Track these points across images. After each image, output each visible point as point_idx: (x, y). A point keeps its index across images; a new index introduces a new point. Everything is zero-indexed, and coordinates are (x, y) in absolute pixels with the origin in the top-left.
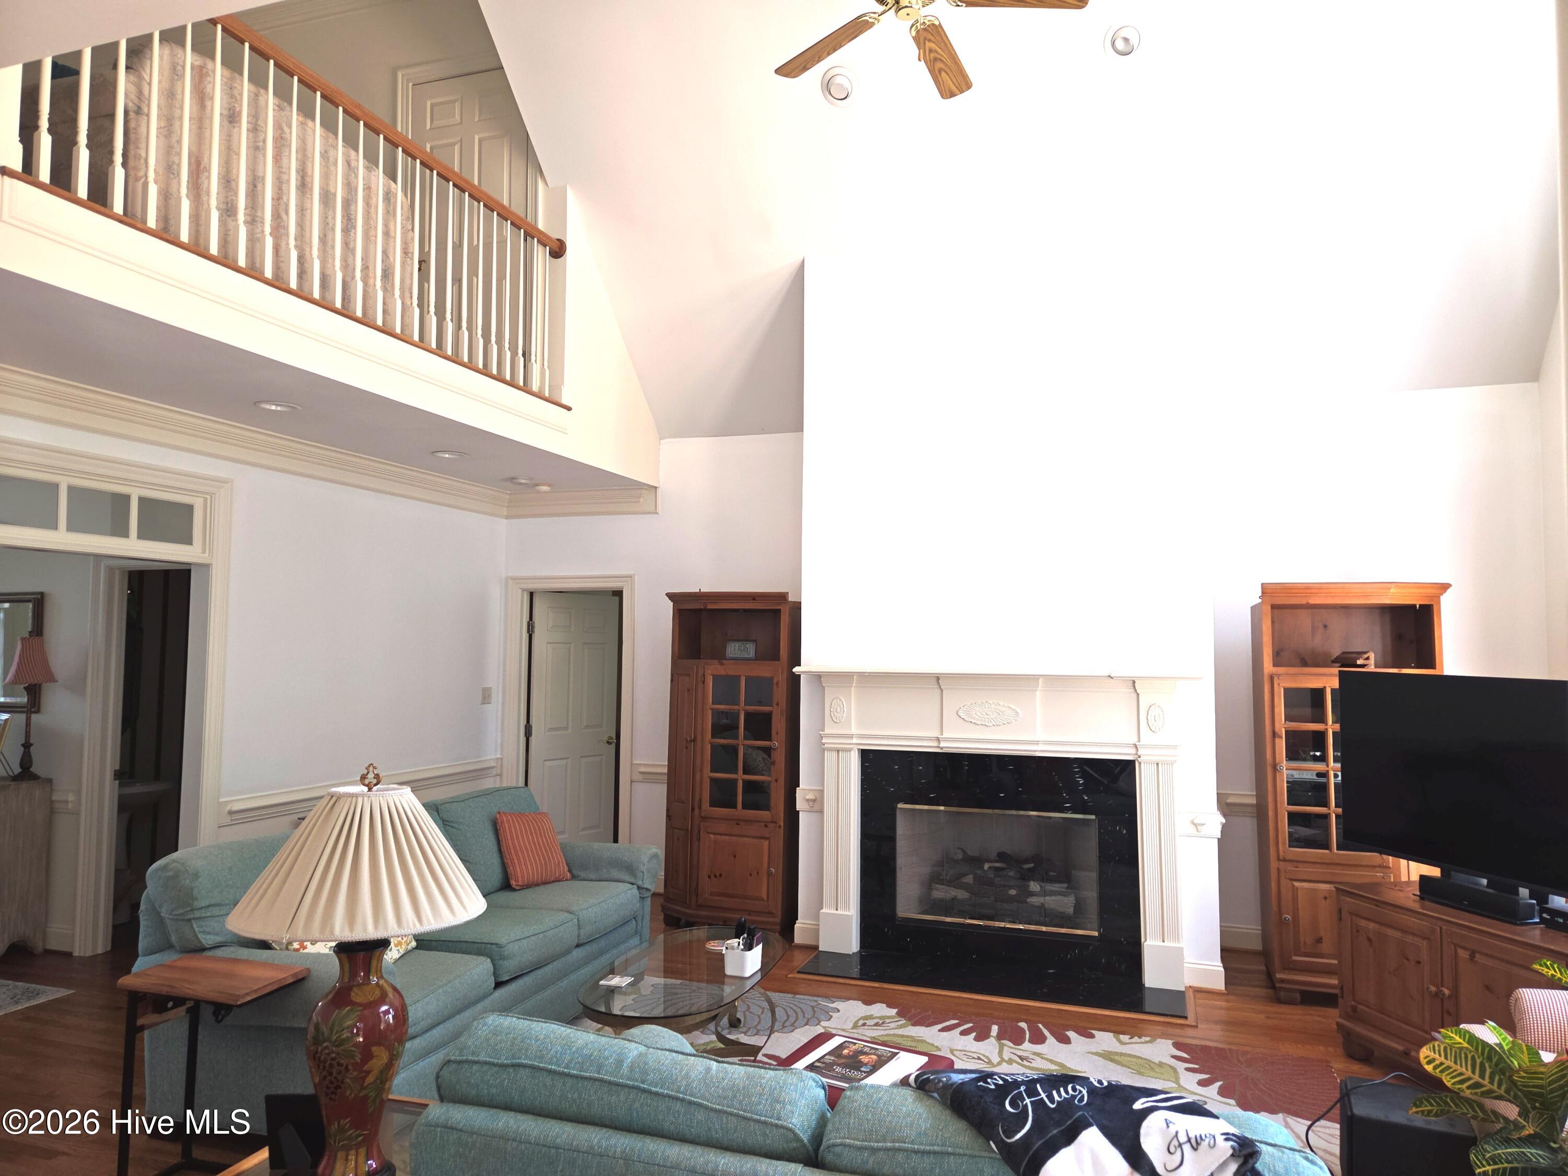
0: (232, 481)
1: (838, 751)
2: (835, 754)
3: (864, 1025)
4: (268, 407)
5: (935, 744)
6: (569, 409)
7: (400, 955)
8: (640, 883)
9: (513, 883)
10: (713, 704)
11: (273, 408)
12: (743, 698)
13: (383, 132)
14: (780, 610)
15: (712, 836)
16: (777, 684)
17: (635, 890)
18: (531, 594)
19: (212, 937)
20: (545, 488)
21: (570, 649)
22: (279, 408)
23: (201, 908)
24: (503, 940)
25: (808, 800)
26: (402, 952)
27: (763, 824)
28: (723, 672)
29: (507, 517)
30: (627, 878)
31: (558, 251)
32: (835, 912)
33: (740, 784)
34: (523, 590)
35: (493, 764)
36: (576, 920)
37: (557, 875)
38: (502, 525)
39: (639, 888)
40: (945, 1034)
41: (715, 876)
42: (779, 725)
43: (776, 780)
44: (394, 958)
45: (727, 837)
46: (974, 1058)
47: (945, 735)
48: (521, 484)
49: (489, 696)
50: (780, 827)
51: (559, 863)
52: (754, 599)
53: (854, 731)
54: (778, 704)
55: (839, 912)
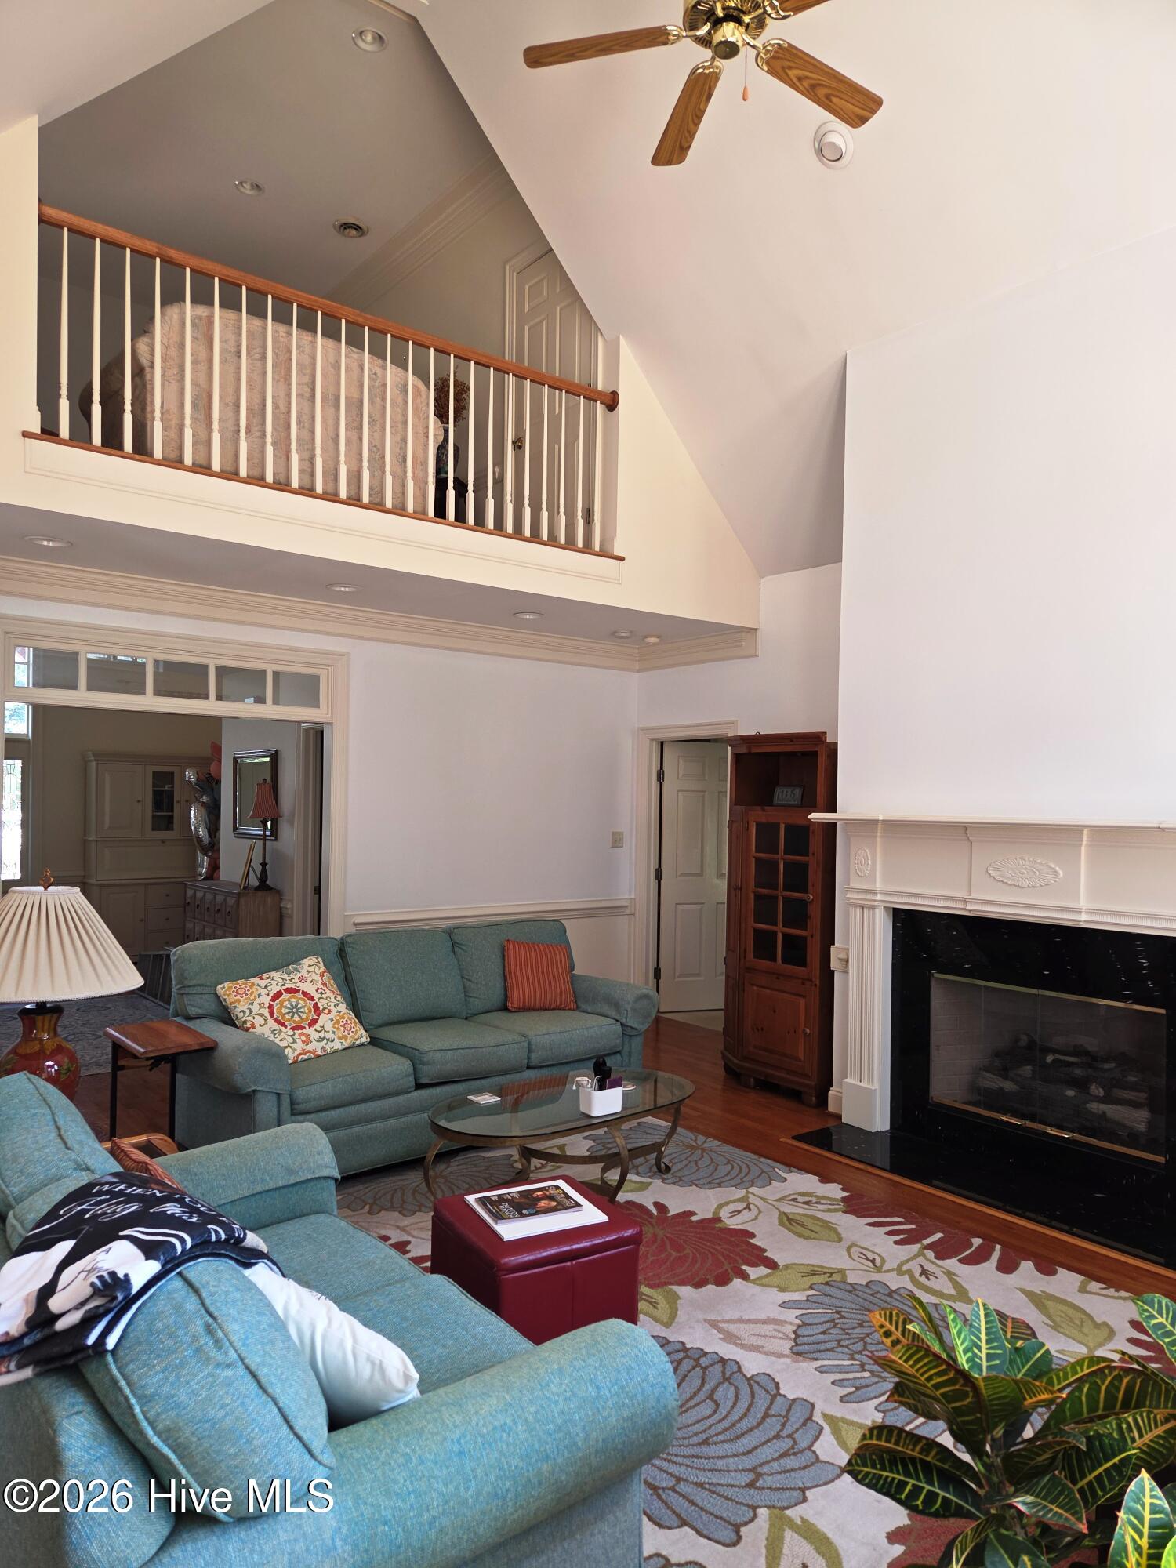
0: (348, 653)
1: (863, 908)
2: (859, 911)
3: (793, 1200)
4: (338, 589)
5: (962, 906)
6: (622, 559)
7: (344, 1047)
8: (624, 1021)
9: (509, 1004)
10: (756, 852)
11: (343, 589)
12: (782, 847)
13: (389, 331)
14: (817, 752)
15: (755, 988)
16: (813, 833)
17: (619, 1028)
18: (662, 743)
19: (197, 1009)
20: (653, 640)
21: (703, 796)
22: (347, 589)
23: (189, 986)
24: (425, 1047)
25: (840, 959)
26: (346, 1044)
27: (800, 981)
28: (763, 820)
29: (638, 671)
30: (613, 1014)
31: (612, 402)
32: (859, 1084)
33: (780, 937)
34: (652, 740)
35: (624, 903)
36: (526, 1044)
37: (558, 1003)
38: (634, 680)
39: (622, 1024)
40: (868, 1227)
41: (758, 1029)
42: (815, 877)
43: (812, 936)
44: (336, 1048)
45: (768, 991)
46: (867, 1259)
47: (974, 896)
48: (622, 637)
49: (621, 840)
50: (816, 985)
51: (561, 992)
52: (792, 741)
53: (878, 886)
54: (813, 854)
55: (863, 1084)
